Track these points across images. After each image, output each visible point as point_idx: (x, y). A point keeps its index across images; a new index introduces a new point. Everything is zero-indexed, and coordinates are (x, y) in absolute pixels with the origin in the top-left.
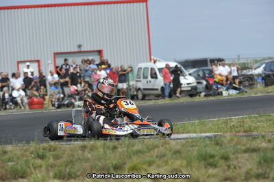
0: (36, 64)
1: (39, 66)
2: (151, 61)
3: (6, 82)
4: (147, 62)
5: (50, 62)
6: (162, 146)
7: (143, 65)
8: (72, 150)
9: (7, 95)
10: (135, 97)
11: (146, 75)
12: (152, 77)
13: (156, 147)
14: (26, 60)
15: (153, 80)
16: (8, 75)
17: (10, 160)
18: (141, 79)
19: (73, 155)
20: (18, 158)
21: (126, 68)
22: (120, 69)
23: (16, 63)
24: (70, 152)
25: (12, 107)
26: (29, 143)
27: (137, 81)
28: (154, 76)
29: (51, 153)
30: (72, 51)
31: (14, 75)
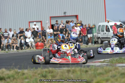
0: (40, 23)
1: (41, 24)
2: (106, 21)
3: (22, 33)
4: (104, 22)
5: (47, 22)
6: (114, 70)
7: (101, 24)
8: (62, 73)
9: (23, 41)
10: (97, 42)
11: (103, 29)
12: (107, 31)
13: (111, 71)
14: (34, 21)
15: (107, 33)
16: (23, 29)
17: (26, 78)
18: (100, 32)
19: (63, 76)
20: (31, 77)
21: (91, 26)
22: (88, 26)
23: (28, 23)
24: (61, 74)
25: (26, 48)
26: (37, 69)
27: (98, 33)
28: (108, 30)
29: (50, 74)
30: (61, 15)
31: (26, 30)
